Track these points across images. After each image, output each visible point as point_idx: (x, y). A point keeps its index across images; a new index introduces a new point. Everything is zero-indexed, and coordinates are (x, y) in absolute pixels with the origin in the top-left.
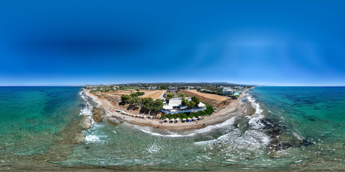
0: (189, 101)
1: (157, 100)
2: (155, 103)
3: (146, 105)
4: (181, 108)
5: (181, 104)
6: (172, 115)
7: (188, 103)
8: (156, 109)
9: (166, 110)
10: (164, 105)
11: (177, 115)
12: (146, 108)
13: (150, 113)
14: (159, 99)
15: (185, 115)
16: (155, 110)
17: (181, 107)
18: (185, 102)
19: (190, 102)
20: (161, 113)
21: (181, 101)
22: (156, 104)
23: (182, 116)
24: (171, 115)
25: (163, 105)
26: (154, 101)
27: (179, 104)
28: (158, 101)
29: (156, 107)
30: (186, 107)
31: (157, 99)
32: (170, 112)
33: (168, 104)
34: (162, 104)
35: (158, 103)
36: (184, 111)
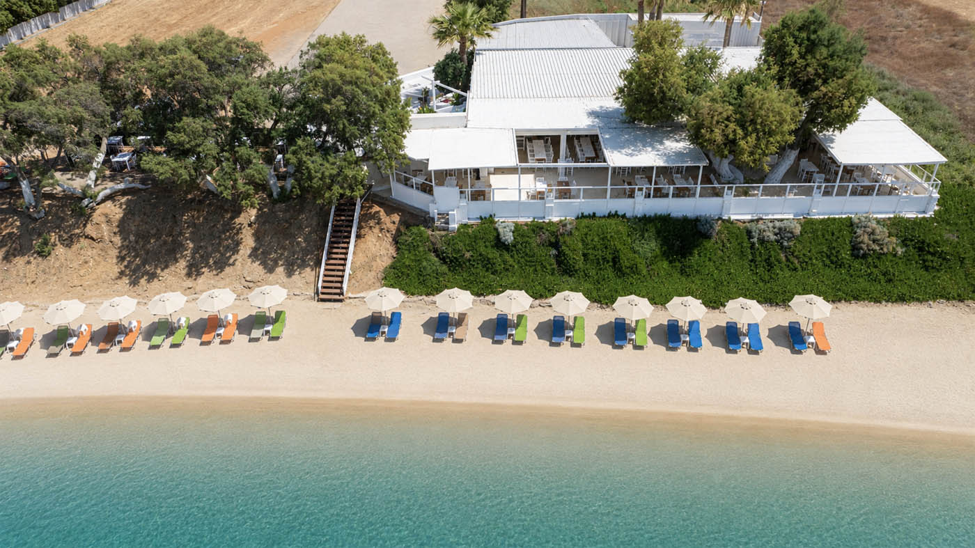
0: (725, 69)
1: (324, 52)
2: (303, 100)
3: (181, 152)
4: (616, 158)
5: (613, 104)
6: (508, 237)
7: (704, 103)
8: (330, 170)
9: (444, 176)
10: (414, 115)
11: (555, 245)
12: (192, 184)
13: (248, 241)
14: (344, 43)
15: (650, 246)
16: (318, 193)
17: (619, 146)
18: (676, 79)
19: (739, 85)
20: (391, 221)
21: (624, 58)
22: (317, 115)
23: (615, 260)
24: (499, 244)
25: (402, 123)
26: (281, 78)
27: (596, 105)
28: (331, 72)
29: (324, 150)
30: (676, 145)
31: (322, 43)
32: (480, 209)
33: (460, 102)
34: (383, 104)
35: (333, 91)
36: (641, 205)
